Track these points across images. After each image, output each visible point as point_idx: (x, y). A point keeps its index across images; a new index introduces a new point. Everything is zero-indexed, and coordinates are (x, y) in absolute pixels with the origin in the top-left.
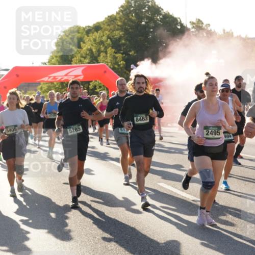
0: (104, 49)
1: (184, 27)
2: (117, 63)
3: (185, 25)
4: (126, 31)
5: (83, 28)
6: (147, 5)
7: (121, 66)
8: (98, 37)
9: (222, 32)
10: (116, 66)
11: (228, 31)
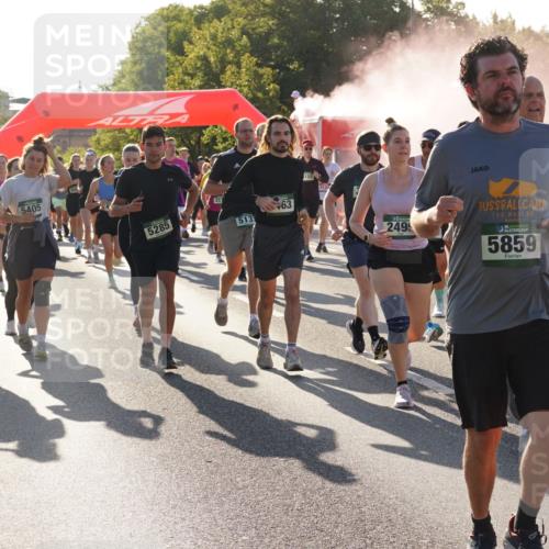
0: (235, 57)
1: (408, 8)
2: (261, 88)
3: (410, 4)
4: (281, 16)
5: (190, 10)
7: (271, 94)
8: (220, 30)
9: (491, 21)
10: (260, 95)
11: (504, 18)
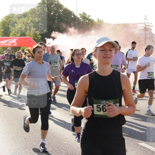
1: (76, 16)
2: (36, 36)
3: (76, 15)
5: (17, 15)
6: (54, 3)
7: (39, 38)
9: (97, 20)
10: (36, 38)
11: (101, 20)
